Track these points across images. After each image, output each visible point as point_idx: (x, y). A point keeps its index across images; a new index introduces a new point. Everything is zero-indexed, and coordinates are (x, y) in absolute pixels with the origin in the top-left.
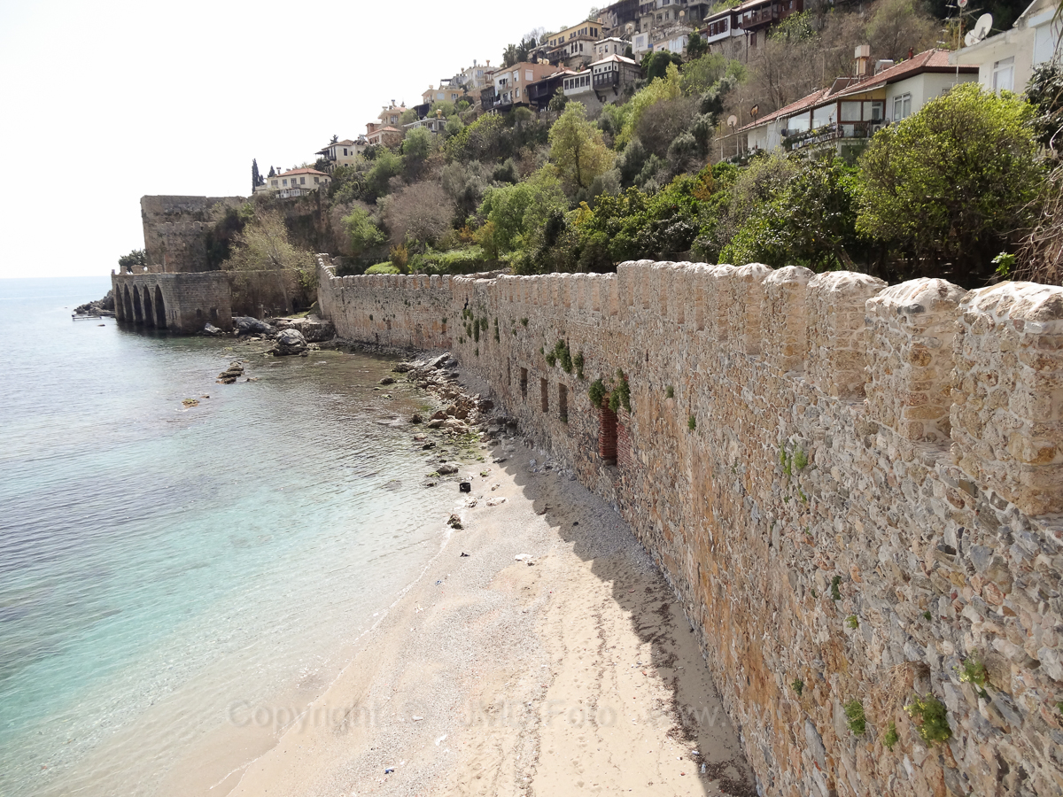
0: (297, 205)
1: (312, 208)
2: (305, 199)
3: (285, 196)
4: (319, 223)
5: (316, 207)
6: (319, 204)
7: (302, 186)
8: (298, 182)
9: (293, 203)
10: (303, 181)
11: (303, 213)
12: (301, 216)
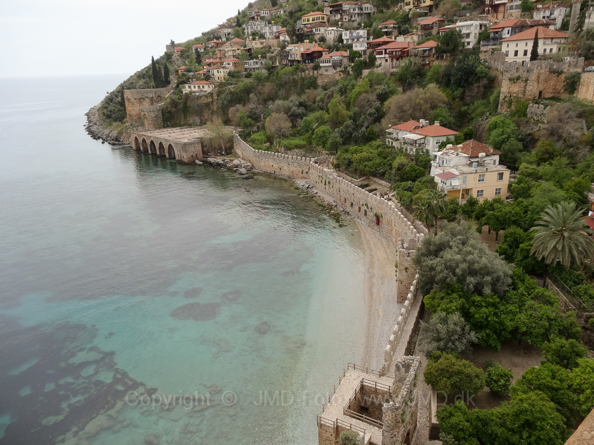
0: (202, 98)
1: (210, 100)
2: (206, 96)
3: (197, 94)
4: (213, 106)
5: (211, 100)
6: (213, 98)
7: (203, 89)
8: (201, 87)
9: (201, 97)
10: (203, 87)
11: (205, 102)
12: (204, 103)
